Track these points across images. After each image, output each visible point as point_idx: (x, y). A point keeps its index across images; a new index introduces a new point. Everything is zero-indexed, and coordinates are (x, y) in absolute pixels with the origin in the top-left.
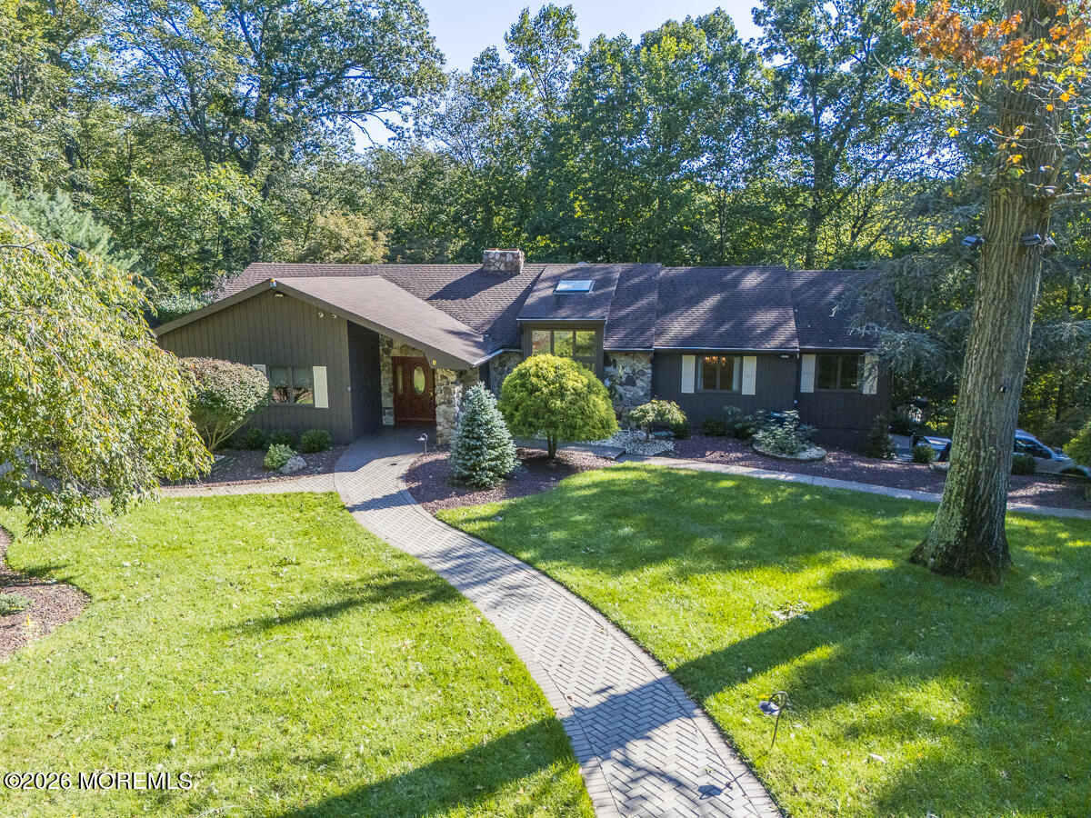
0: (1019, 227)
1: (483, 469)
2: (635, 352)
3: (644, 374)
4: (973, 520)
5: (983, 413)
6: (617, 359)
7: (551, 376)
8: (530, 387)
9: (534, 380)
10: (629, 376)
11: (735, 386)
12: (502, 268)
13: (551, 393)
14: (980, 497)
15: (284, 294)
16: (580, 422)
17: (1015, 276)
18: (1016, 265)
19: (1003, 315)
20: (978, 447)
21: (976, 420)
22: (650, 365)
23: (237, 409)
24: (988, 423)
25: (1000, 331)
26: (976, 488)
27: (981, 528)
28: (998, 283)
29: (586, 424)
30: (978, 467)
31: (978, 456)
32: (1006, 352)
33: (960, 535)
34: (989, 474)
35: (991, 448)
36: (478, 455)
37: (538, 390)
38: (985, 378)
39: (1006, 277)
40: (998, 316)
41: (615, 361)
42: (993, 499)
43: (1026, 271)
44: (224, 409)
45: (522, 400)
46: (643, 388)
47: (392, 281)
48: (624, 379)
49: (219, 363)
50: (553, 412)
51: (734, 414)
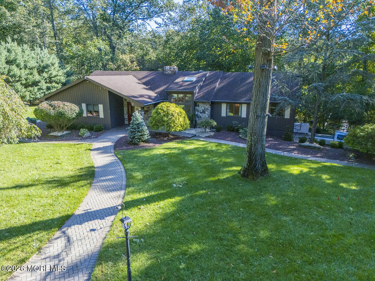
0: (261, 63)
1: (136, 139)
2: (205, 102)
3: (208, 109)
4: (250, 160)
5: (253, 125)
6: (199, 104)
7: (165, 109)
8: (158, 113)
9: (159, 110)
10: (203, 110)
11: (240, 115)
12: (170, 73)
13: (164, 115)
14: (252, 152)
15: (89, 82)
16: (173, 125)
17: (261, 79)
18: (261, 75)
19: (258, 92)
20: (252, 136)
21: (251, 127)
22: (210, 107)
23: (69, 117)
24: (254, 128)
25: (257, 97)
26: (251, 149)
27: (252, 162)
28: (256, 82)
29: (174, 126)
30: (252, 142)
31: (251, 139)
32: (258, 105)
33: (247, 164)
34: (255, 145)
35: (255, 137)
36: (134, 134)
37: (160, 114)
38: (253, 113)
39: (258, 79)
40: (256, 92)
41: (198, 105)
42: (256, 153)
43: (264, 77)
44: (65, 117)
45: (156, 117)
46: (208, 114)
47: (135, 77)
48: (201, 111)
49: (65, 103)
50: (164, 121)
51: (235, 124)
